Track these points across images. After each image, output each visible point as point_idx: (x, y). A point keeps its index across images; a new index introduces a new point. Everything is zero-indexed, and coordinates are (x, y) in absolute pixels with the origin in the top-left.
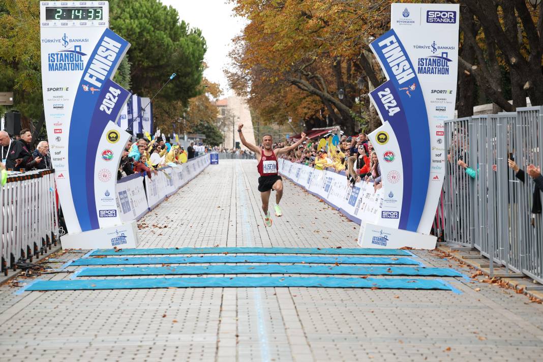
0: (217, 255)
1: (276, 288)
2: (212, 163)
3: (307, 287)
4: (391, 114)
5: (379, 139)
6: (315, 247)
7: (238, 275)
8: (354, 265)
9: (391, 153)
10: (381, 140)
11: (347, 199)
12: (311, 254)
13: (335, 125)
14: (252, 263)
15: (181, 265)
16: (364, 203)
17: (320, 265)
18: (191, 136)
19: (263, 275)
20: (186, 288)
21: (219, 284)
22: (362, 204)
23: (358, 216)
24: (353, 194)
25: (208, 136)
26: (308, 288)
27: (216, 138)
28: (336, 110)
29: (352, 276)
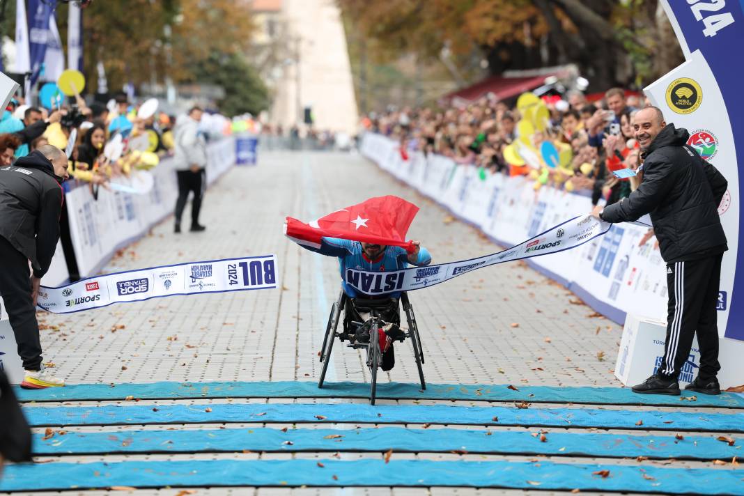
0: (243, 401)
1: (395, 489)
2: (239, 162)
3: (478, 488)
4: (710, 31)
5: (674, 98)
6: (502, 381)
7: (298, 455)
8: (603, 431)
9: (708, 136)
10: (680, 102)
11: (590, 258)
12: (490, 401)
13: (566, 63)
14: (336, 423)
15: (147, 428)
16: (634, 270)
17: (513, 429)
18: (186, 89)
19: (364, 455)
20: (158, 488)
21: (246, 478)
22: (628, 271)
23: (618, 304)
24: (607, 245)
25: (230, 91)
26: (481, 491)
27: (253, 97)
28: (567, 23)
29: (597, 459)
